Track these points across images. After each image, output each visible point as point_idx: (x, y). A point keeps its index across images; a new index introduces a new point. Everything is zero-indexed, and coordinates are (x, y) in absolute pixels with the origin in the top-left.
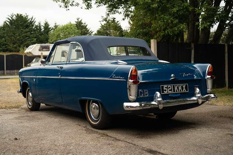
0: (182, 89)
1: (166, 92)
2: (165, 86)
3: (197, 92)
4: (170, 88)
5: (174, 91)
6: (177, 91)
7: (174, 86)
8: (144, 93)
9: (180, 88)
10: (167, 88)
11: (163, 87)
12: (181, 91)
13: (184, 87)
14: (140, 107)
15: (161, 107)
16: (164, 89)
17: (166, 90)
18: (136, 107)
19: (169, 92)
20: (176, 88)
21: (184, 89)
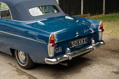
0: (83, 42)
1: (73, 46)
2: (73, 42)
3: (93, 43)
4: (75, 43)
5: (78, 44)
6: (80, 44)
7: (78, 41)
8: (58, 50)
9: (82, 41)
10: (74, 43)
11: (71, 43)
12: (82, 43)
13: (85, 40)
14: (57, 62)
15: (70, 58)
16: (72, 44)
17: (73, 45)
18: (54, 62)
19: (75, 45)
20: (79, 42)
21: (85, 41)
